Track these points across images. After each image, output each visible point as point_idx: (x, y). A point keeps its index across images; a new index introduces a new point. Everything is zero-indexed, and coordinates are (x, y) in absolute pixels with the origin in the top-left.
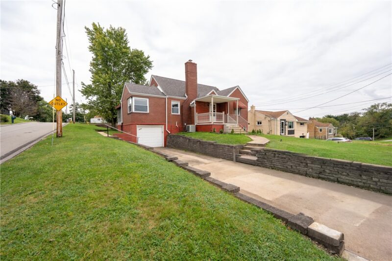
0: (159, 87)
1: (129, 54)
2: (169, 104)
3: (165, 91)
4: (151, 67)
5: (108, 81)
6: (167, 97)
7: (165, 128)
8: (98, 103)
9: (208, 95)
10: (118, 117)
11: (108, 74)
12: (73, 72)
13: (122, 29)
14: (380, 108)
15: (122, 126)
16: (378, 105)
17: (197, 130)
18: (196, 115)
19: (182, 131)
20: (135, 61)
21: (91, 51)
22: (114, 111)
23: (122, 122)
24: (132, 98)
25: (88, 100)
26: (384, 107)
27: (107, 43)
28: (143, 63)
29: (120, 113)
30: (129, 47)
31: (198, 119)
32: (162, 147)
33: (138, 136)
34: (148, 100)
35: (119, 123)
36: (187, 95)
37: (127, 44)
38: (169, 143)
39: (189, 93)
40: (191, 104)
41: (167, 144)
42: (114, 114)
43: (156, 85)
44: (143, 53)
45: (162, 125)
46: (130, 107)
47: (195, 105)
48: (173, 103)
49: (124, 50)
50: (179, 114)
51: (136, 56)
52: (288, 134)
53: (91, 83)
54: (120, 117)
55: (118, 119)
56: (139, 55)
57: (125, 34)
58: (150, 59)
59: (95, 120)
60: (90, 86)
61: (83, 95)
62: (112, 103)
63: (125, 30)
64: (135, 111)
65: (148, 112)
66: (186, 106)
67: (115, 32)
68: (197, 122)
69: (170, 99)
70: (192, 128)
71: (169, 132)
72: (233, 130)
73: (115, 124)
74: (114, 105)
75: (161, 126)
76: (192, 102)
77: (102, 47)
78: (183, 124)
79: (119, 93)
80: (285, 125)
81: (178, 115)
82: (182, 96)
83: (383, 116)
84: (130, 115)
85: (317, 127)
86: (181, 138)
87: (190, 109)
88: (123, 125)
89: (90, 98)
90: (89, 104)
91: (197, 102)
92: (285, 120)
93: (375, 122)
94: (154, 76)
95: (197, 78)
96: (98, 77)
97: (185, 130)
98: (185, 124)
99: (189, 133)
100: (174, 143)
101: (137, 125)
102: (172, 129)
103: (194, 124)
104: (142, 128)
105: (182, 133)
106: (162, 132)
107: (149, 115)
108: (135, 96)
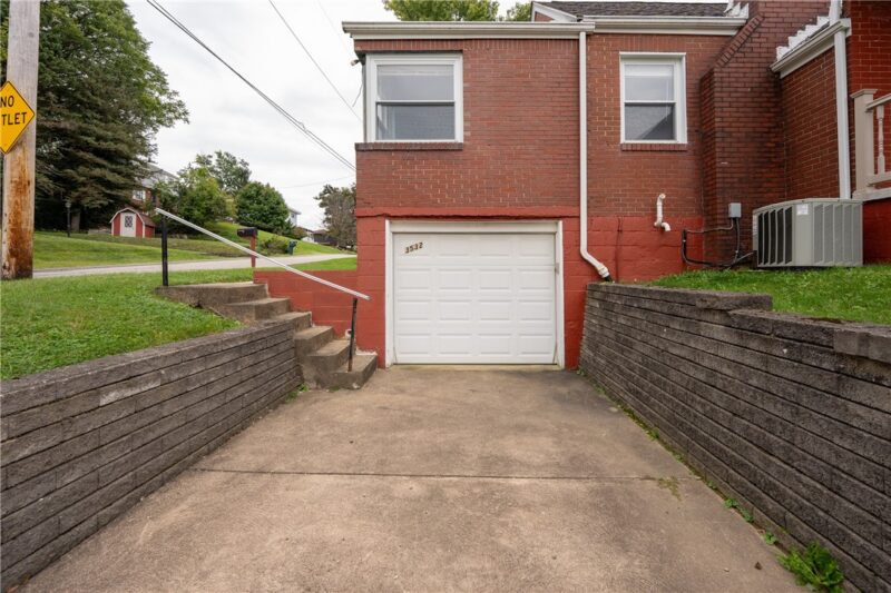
2: (605, 75)
6: (589, 23)
7: (571, 243)
19: (711, 266)
24: (364, 62)
32: (543, 375)
34: (458, 65)
38: (595, 347)
45: (553, 219)
50: (681, 136)
65: (459, 137)
69: (610, 44)
70: (814, 229)
71: (604, 271)
75: (547, 227)
78: (710, 211)
81: (676, 150)
97: (735, 250)
98: (735, 210)
99: (788, 278)
100: (634, 359)
101: (387, 222)
102: (626, 251)
103: (834, 191)
104: (426, 240)
105: (705, 276)
106: (556, 271)
107: (460, 154)
108: (383, 47)
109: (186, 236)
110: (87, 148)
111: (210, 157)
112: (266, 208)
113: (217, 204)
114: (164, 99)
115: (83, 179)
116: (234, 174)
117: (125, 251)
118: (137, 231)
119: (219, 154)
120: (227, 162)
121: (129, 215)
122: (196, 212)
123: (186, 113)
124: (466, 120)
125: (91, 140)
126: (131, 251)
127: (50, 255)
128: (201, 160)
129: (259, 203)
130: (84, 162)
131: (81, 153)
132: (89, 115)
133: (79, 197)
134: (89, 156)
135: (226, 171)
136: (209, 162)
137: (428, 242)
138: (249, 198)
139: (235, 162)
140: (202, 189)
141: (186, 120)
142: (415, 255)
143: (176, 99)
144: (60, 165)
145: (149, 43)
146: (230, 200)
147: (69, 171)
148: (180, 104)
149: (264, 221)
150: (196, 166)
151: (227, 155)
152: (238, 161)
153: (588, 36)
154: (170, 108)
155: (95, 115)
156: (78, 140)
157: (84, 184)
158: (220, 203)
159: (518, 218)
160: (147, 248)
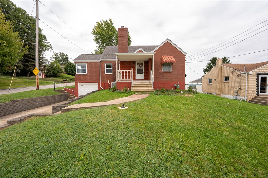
2: (103, 66)
7: (99, 85)
34: (86, 64)
48: (107, 65)
50: (112, 73)
64: (78, 73)
65: (87, 73)
69: (104, 62)
71: (102, 88)
75: (96, 83)
82: (114, 59)
101: (78, 83)
109: (53, 77)
110: (30, 58)
111: (58, 54)
112: (72, 69)
113: (60, 70)
114: (46, 44)
115: (30, 65)
116: (64, 58)
117: (42, 82)
118: (42, 77)
119: (60, 53)
120: (62, 55)
121: (40, 73)
122: (55, 72)
123: (52, 47)
124: (87, 71)
125: (31, 56)
126: (43, 82)
127: (29, 84)
128: (55, 55)
129: (71, 68)
130: (30, 61)
131: (29, 59)
132: (30, 50)
133: (29, 69)
134: (31, 60)
135: (62, 57)
136: (58, 55)
137: (84, 85)
138: (68, 66)
139: (65, 55)
140: (56, 66)
141: (52, 49)
142: (82, 87)
143: (49, 44)
144: (25, 62)
145: (42, 30)
146: (63, 69)
147: (27, 63)
148: (50, 45)
149: (72, 72)
150: (54, 56)
151: (63, 53)
152: (66, 55)
153: (101, 61)
154: (48, 46)
155: (32, 50)
156: (28, 56)
157: (30, 66)
158: (61, 70)
159: (93, 82)
160: (46, 81)
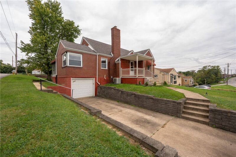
0: (90, 46)
1: (63, 22)
2: (99, 60)
3: (95, 49)
4: (80, 34)
5: (45, 41)
6: (98, 54)
7: (96, 81)
8: (36, 59)
9: (129, 54)
10: (53, 70)
11: (45, 35)
12: (16, 34)
13: (57, 3)
14: (207, 68)
15: (56, 78)
16: (207, 66)
17: (122, 82)
18: (121, 70)
20: (68, 28)
21: (31, 18)
22: (50, 65)
23: (56, 74)
24: (67, 53)
25: (27, 56)
26: (209, 67)
27: (44, 10)
28: (73, 30)
29: (54, 67)
30: (63, 17)
31: (123, 73)
33: (72, 88)
34: (81, 56)
35: (54, 75)
36: (113, 53)
37: (61, 14)
38: (99, 93)
39: (115, 52)
40: (116, 61)
41: (98, 94)
42: (50, 68)
43: (87, 45)
44: (74, 23)
45: (93, 77)
46: (65, 62)
47: (120, 62)
48: (102, 59)
49: (59, 18)
50: (107, 68)
51: (68, 24)
52: (174, 84)
53: (30, 43)
54: (54, 70)
55: (53, 72)
56: (71, 24)
57: (60, 7)
58: (79, 28)
59: (36, 72)
60: (28, 45)
61: (22, 51)
62: (48, 59)
63: (60, 4)
64: (69, 65)
65: (82, 66)
66: (112, 63)
67: (52, 4)
68: (121, 76)
69: (100, 56)
70: (118, 80)
71: (99, 84)
72: (155, 82)
73: (50, 75)
74: (50, 61)
76: (117, 60)
77: (40, 13)
78: (109, 77)
79: (54, 51)
80: (173, 78)
81: (106, 70)
82: (109, 54)
83: (209, 72)
84: (65, 69)
85: (184, 79)
86: (113, 90)
87: (116, 65)
88: (58, 77)
89: (30, 54)
90: (28, 59)
91: (122, 60)
92: (172, 74)
93: (205, 76)
94: (85, 38)
95: (120, 41)
96: (36, 37)
97: (112, 81)
98: (112, 77)
99: (116, 85)
100: (105, 93)
101: (71, 78)
102: (101, 81)
103: (119, 77)
104: (76, 80)
105: (110, 84)
106: (93, 84)
107: (82, 69)
108: (70, 51)
124: (83, 64)
137: (76, 81)
142: (74, 83)
159: (89, 77)
